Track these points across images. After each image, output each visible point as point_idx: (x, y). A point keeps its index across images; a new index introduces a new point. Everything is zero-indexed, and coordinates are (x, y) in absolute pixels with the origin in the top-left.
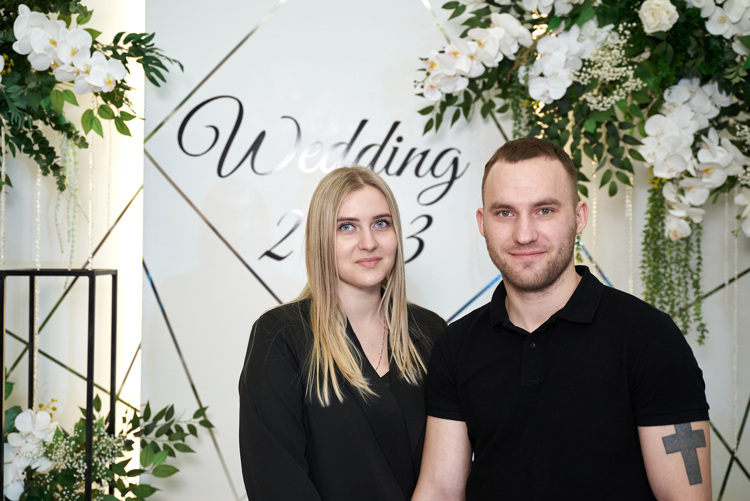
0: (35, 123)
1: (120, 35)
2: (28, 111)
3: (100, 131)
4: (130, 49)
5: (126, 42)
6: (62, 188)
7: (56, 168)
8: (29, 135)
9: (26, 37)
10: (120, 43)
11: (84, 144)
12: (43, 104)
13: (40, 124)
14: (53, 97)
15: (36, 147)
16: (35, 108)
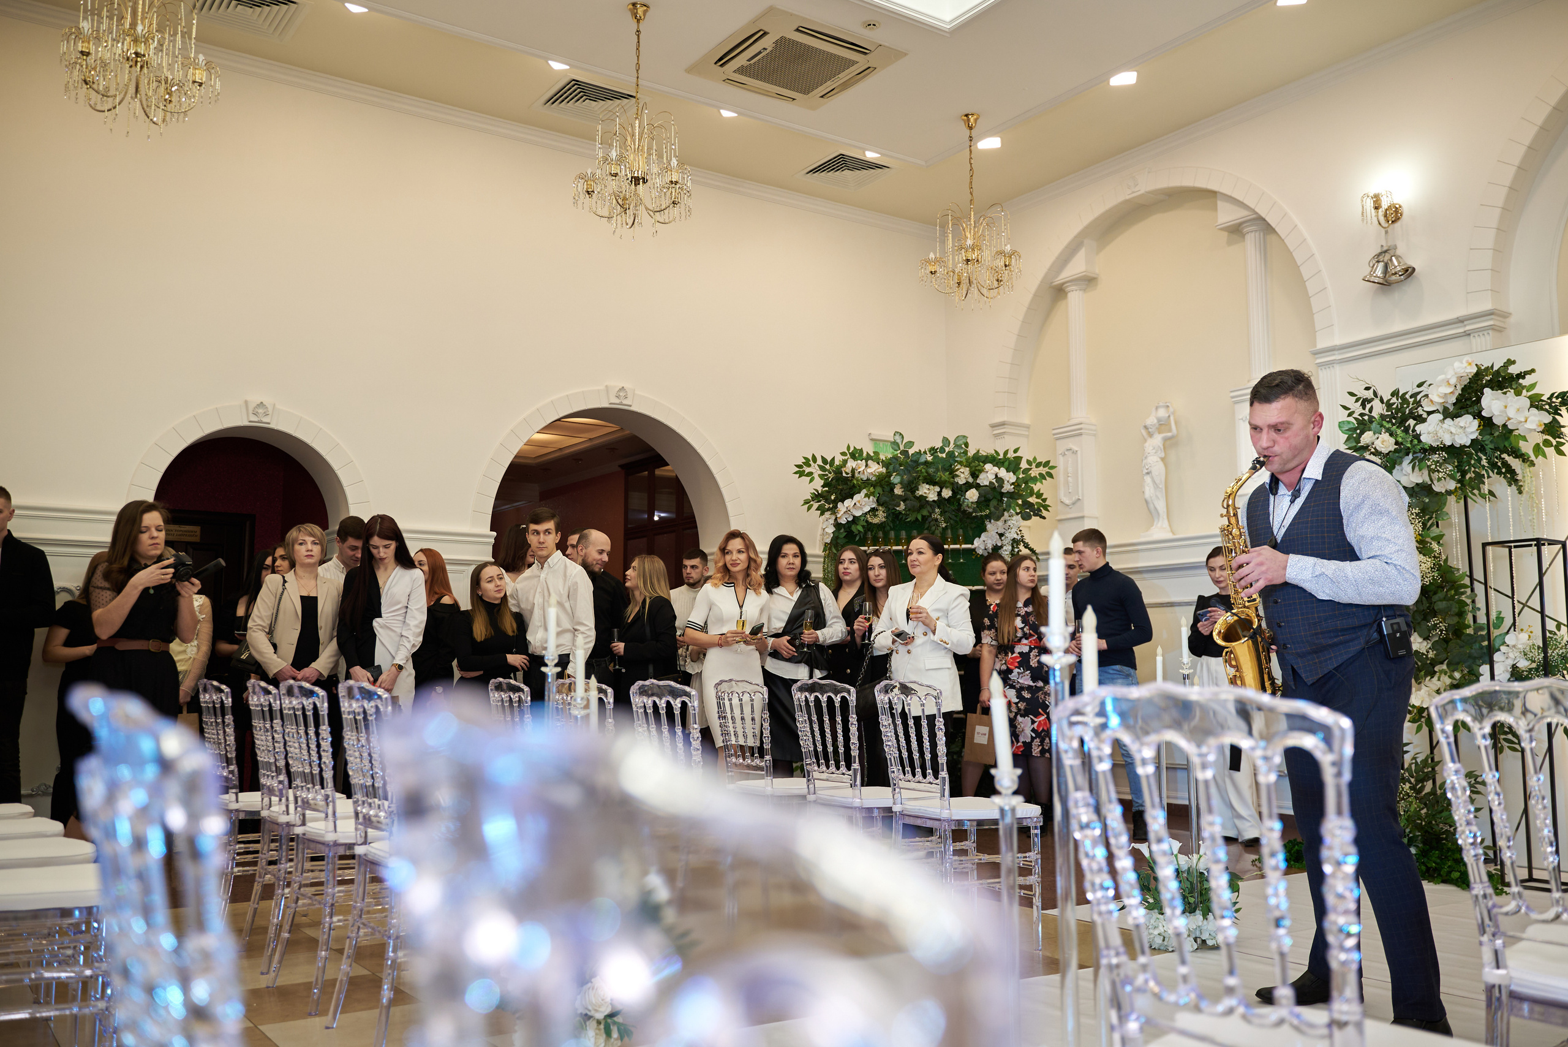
0: (1503, 456)
1: (1553, 394)
2: (1496, 449)
3: (1545, 456)
4: (1560, 403)
5: (1557, 398)
6: (1520, 492)
7: (1516, 481)
8: (1499, 464)
9: (1490, 407)
10: (1554, 400)
11: (1532, 464)
12: (1507, 444)
13: (1505, 456)
14: (1512, 438)
15: (1504, 470)
16: (1501, 446)
